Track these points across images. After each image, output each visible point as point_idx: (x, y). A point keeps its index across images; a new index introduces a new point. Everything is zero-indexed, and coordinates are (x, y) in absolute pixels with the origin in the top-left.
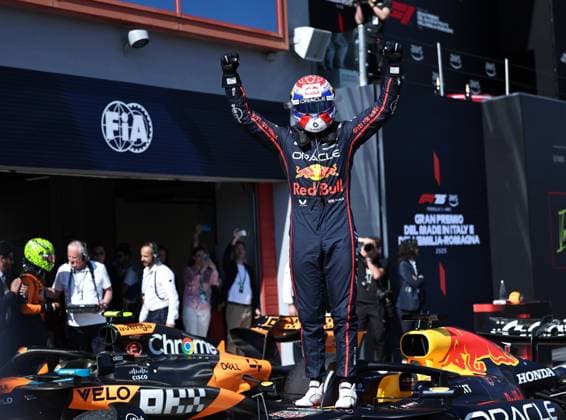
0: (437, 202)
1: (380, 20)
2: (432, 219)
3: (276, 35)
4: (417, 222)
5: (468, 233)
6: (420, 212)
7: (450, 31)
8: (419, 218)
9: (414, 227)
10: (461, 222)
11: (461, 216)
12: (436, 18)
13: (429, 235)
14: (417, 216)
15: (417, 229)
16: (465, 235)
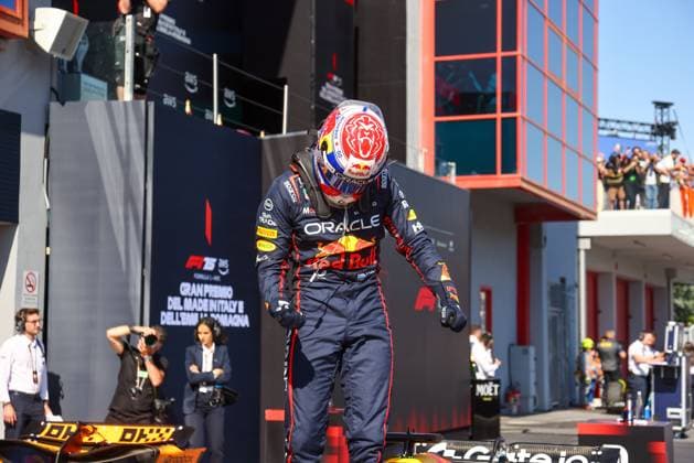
0: (206, 268)
1: (153, 11)
2: (198, 290)
3: (13, 14)
4: (183, 293)
5: (237, 312)
6: (186, 281)
7: (188, 41)
8: (185, 288)
9: (178, 299)
10: (230, 296)
11: (230, 289)
12: (172, 21)
13: (195, 311)
14: (183, 285)
15: (182, 304)
16: (233, 314)
